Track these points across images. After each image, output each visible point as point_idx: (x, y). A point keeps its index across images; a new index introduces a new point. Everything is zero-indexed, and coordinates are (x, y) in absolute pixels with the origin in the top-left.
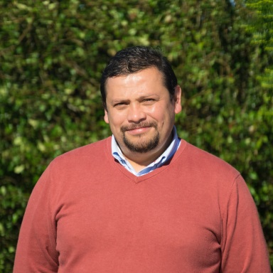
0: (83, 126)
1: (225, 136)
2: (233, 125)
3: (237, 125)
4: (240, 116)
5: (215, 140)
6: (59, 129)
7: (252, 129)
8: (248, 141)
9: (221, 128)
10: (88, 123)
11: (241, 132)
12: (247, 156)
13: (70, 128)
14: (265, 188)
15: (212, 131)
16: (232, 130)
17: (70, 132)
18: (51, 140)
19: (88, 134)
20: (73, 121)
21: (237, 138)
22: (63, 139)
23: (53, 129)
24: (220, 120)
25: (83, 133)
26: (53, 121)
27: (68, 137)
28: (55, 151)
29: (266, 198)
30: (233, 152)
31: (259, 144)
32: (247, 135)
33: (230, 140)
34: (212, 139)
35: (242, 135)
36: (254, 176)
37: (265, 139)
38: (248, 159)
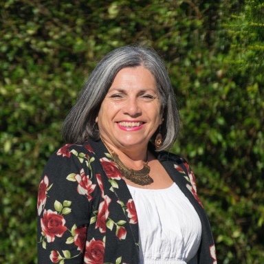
0: (46, 68)
1: (193, 79)
2: (201, 69)
3: (205, 68)
4: (208, 59)
5: (182, 84)
6: (21, 71)
7: (220, 73)
8: (215, 85)
9: (188, 72)
10: (52, 65)
11: (209, 75)
12: (214, 101)
13: (33, 70)
14: (233, 134)
15: (178, 74)
16: (199, 74)
17: (32, 74)
18: (12, 83)
19: (51, 76)
20: (36, 62)
21: (204, 82)
22: (25, 81)
23: (14, 70)
24: (187, 63)
25: (45, 76)
26: (15, 62)
27: (30, 79)
28: (16, 95)
29: (233, 145)
30: (200, 96)
31: (227, 89)
32: (215, 79)
33: (197, 84)
34: (179, 83)
35: (209, 79)
36: (221, 121)
37: (233, 85)
38: (216, 104)
